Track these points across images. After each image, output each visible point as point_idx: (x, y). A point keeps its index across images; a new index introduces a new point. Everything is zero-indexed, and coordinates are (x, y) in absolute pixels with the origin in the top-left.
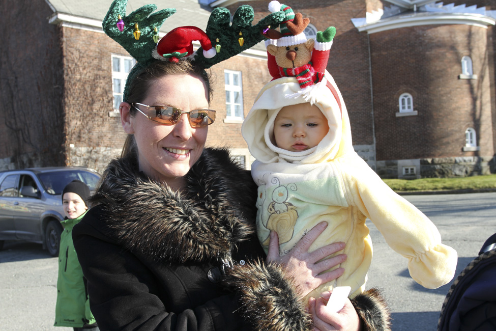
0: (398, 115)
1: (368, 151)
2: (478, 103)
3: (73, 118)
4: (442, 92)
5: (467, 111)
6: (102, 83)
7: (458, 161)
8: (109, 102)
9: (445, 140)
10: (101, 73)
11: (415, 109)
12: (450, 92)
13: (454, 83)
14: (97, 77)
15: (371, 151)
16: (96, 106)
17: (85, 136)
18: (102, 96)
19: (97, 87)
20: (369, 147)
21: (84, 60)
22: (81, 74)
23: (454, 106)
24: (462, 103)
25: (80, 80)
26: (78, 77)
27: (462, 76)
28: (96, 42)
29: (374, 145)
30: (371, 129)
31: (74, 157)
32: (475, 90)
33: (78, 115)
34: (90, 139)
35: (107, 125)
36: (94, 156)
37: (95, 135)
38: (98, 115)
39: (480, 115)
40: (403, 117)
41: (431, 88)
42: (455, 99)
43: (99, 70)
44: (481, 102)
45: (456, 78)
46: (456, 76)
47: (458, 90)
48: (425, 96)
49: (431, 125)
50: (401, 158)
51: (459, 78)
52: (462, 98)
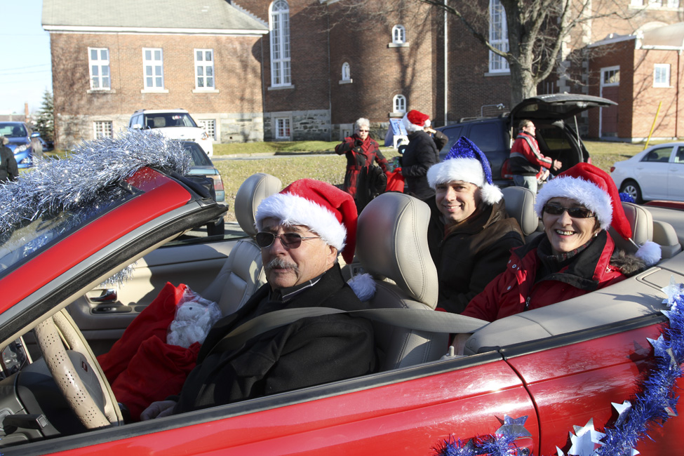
0: (341, 83)
1: (325, 115)
2: (409, 70)
3: (59, 96)
4: (372, 61)
5: (396, 78)
6: (80, 70)
7: (383, 126)
8: (86, 83)
9: (372, 107)
10: (79, 62)
11: (351, 78)
12: (379, 61)
13: (384, 52)
14: (76, 66)
15: (327, 115)
16: (76, 87)
17: (67, 108)
18: (80, 79)
19: (76, 73)
20: (326, 111)
21: (66, 55)
22: (64, 65)
23: (382, 74)
24: (390, 72)
25: (63, 69)
26: (62, 67)
27: (391, 45)
28: (75, 41)
29: (330, 110)
30: (328, 95)
31: (60, 122)
32: (406, 58)
33: (62, 93)
34: (72, 110)
35: (85, 99)
36: (76, 121)
37: (75, 107)
38: (78, 93)
39: (412, 82)
40: (344, 85)
41: (363, 57)
42: (384, 67)
43: (78, 60)
44: (414, 69)
45: (386, 47)
46: (386, 45)
47: (387, 58)
48: (358, 65)
49: (362, 92)
50: (342, 123)
51: (388, 47)
52: (391, 66)
